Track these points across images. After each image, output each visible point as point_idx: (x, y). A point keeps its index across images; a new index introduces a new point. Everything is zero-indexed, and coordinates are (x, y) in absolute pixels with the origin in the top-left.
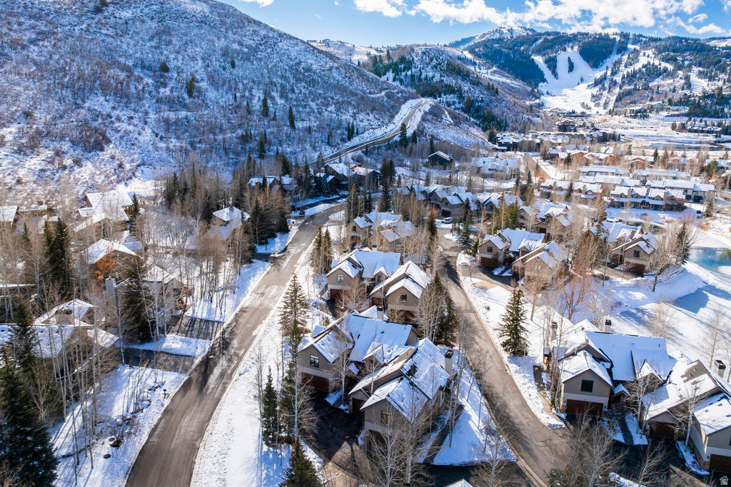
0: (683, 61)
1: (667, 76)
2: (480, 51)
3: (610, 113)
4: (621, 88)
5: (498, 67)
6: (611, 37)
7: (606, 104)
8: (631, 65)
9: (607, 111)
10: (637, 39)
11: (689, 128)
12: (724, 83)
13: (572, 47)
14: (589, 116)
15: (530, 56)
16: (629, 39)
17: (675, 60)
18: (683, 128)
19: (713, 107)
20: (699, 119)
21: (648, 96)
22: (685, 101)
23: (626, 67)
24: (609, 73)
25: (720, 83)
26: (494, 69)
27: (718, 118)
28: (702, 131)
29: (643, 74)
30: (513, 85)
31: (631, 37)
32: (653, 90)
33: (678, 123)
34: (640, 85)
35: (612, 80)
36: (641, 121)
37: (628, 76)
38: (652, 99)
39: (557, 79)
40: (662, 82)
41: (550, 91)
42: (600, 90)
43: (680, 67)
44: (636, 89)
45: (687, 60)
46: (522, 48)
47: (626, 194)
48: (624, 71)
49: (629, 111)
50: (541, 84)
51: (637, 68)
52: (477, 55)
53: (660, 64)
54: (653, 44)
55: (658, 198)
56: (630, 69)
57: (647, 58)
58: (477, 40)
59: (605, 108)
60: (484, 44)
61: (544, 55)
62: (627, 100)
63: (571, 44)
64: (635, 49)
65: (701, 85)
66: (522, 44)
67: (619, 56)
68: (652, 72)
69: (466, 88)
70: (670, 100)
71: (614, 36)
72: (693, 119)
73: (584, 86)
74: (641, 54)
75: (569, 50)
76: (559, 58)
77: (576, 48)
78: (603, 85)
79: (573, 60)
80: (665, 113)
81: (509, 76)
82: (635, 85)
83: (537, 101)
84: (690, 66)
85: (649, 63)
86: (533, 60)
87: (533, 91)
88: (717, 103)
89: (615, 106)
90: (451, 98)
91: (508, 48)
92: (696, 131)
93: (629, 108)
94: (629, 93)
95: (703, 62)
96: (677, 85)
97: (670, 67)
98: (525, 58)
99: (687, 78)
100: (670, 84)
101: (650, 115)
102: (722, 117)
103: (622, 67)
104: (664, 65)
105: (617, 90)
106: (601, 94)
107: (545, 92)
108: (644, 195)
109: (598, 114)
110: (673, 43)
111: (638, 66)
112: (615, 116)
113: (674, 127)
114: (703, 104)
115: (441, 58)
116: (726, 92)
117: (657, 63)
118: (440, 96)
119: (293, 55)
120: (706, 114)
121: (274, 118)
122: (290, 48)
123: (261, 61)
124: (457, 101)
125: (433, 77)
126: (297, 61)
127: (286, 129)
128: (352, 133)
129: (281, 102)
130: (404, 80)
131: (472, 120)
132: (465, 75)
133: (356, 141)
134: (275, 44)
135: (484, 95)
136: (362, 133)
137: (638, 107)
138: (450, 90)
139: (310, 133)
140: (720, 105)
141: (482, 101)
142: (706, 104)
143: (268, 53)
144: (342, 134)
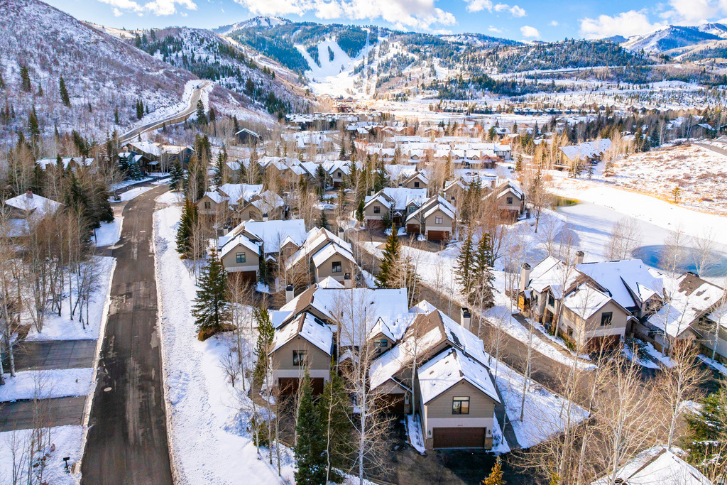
0: (425, 52)
1: (415, 64)
2: (243, 38)
3: (374, 97)
4: (378, 75)
5: (264, 54)
6: (363, 29)
7: (368, 90)
8: (383, 54)
9: (370, 96)
10: (385, 32)
11: (443, 108)
12: (461, 71)
13: (330, 37)
14: (356, 100)
15: (292, 45)
16: (377, 32)
17: (419, 51)
18: (439, 109)
19: (458, 91)
20: (448, 101)
21: (403, 82)
22: (434, 86)
23: (380, 57)
24: (366, 62)
25: (458, 71)
26: (260, 56)
27: (462, 99)
28: (454, 111)
29: (395, 63)
30: (282, 72)
31: (379, 30)
32: (406, 77)
33: (434, 105)
34: (395, 72)
35: (369, 68)
36: (403, 104)
37: (383, 65)
38: (406, 85)
39: (320, 67)
40: (412, 70)
41: (316, 79)
42: (360, 77)
43: (424, 58)
44: (392, 77)
45: (428, 51)
46: (283, 37)
47: (448, 156)
48: (378, 60)
49: (390, 96)
50: (306, 72)
51: (389, 58)
52: (241, 42)
53: (407, 55)
54: (398, 37)
55: (475, 158)
56: (384, 59)
57: (396, 49)
58: (235, 28)
59: (368, 94)
60: (247, 32)
61: (305, 44)
62: (386, 85)
63: (329, 35)
64: (384, 41)
65: (444, 74)
66: (283, 33)
67: (372, 46)
68: (403, 62)
70: (423, 85)
71: (366, 29)
72: (444, 101)
73: (345, 73)
74: (391, 45)
75: (327, 39)
76: (319, 47)
77: (334, 38)
78: (363, 73)
79: (332, 50)
80: (420, 97)
81: (276, 63)
82: (391, 73)
83: (306, 87)
84: (431, 56)
85: (399, 54)
86: (296, 48)
87: (300, 78)
88: (459, 87)
89: (377, 93)
91: (270, 36)
92: (449, 111)
93: (392, 92)
94: (386, 80)
95: (440, 54)
96: (425, 72)
97: (416, 57)
98: (287, 46)
99: (432, 66)
100: (419, 72)
101: (409, 98)
102: (465, 99)
103: (376, 56)
104: (411, 55)
105: (375, 78)
106: (362, 81)
107: (311, 79)
108: (463, 155)
109: (364, 99)
110: (415, 37)
111: (390, 56)
112: (379, 101)
113: (431, 108)
114: (449, 88)
115: (212, 40)
116: (466, 78)
117: (405, 53)
118: (218, 79)
119: (46, 22)
120: (452, 97)
121: (41, 93)
122: (40, 14)
123: (4, 26)
124: (237, 83)
125: (207, 59)
126: (52, 30)
127: (59, 107)
128: (143, 111)
129: (44, 75)
130: (175, 61)
131: (256, 102)
132: (240, 58)
133: (147, 120)
134: (19, 8)
135: (262, 77)
136: (152, 111)
137: (397, 92)
138: (228, 72)
139: (91, 111)
140: (462, 88)
141: (262, 84)
142: (452, 88)
143: (12, 17)
144: (130, 112)
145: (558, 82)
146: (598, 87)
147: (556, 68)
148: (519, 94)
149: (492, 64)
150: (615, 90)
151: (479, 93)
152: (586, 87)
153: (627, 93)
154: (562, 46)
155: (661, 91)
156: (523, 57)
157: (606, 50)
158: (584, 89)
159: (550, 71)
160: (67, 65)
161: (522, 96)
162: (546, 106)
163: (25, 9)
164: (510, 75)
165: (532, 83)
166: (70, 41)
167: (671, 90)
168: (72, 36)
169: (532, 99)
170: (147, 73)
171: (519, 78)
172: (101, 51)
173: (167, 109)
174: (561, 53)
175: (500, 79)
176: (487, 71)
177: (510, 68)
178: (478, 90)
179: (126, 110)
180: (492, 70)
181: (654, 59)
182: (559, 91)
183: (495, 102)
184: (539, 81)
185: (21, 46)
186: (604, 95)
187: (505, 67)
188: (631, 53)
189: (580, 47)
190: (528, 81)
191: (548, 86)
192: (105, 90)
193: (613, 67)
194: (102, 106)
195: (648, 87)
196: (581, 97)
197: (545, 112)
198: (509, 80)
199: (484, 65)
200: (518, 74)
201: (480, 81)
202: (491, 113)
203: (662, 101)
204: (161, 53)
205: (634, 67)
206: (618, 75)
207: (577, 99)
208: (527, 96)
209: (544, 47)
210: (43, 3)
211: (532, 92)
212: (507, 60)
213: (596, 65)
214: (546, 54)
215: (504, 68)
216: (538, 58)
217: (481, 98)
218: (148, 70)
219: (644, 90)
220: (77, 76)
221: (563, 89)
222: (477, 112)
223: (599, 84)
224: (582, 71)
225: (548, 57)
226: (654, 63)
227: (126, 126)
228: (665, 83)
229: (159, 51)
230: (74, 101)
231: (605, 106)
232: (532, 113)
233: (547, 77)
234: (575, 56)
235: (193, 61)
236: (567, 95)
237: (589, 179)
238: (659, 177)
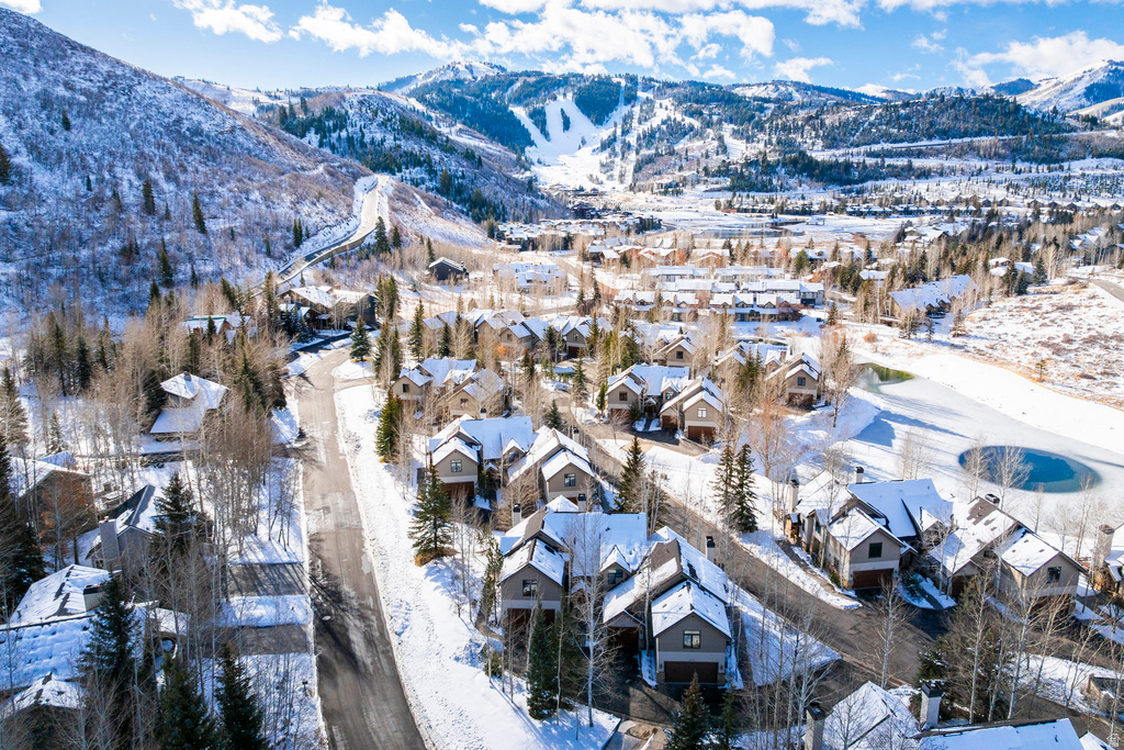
0: (710, 115)
1: (695, 135)
2: (432, 98)
3: (632, 188)
4: (637, 153)
5: (464, 123)
6: (615, 80)
7: (622, 176)
8: (646, 120)
9: (624, 185)
10: (648, 84)
11: (737, 206)
12: (766, 146)
13: (565, 95)
14: (603, 194)
15: (506, 108)
16: (637, 84)
17: (701, 114)
18: (730, 206)
19: (760, 178)
20: (745, 194)
21: (675, 164)
22: (724, 171)
23: (640, 123)
24: (619, 132)
25: (761, 146)
26: (459, 126)
27: (767, 191)
28: (754, 211)
29: (663, 133)
30: (491, 151)
31: (640, 80)
32: (681, 156)
33: (722, 200)
34: (663, 149)
35: (624, 142)
36: (675, 199)
37: (645, 136)
38: (681, 169)
39: (549, 140)
40: (690, 145)
41: (542, 159)
42: (610, 156)
43: (709, 124)
44: (658, 155)
45: (714, 114)
46: (493, 95)
47: (730, 303)
48: (638, 129)
49: (655, 186)
50: (528, 149)
51: (655, 126)
52: (430, 105)
53: (683, 120)
54: (669, 91)
55: (769, 305)
56: (646, 127)
57: (666, 111)
58: (420, 82)
59: (622, 182)
60: (438, 87)
61: (527, 105)
62: (649, 169)
63: (562, 90)
64: (647, 98)
65: (739, 151)
66: (493, 88)
67: (629, 107)
68: (676, 131)
69: (437, 158)
70: (705, 169)
71: (619, 80)
72: (738, 194)
73: (586, 150)
74: (657, 105)
75: (560, 98)
76: (547, 110)
77: (570, 95)
78: (614, 150)
79: (568, 114)
80: (702, 187)
81: (482, 136)
82: (657, 149)
83: (528, 174)
84: (720, 122)
85: (669, 118)
86: (512, 112)
87: (519, 159)
88: (763, 173)
89: (635, 180)
90: (417, 173)
91: (473, 95)
92: (746, 211)
93: (656, 181)
94: (650, 160)
95: (734, 117)
96: (709, 148)
97: (697, 124)
98: (499, 109)
99: (721, 138)
100: (700, 148)
101: (685, 190)
102: (771, 191)
103: (635, 123)
104: (688, 121)
105: (633, 156)
106: (613, 162)
107: (535, 161)
108: (752, 302)
109: (615, 192)
110: (694, 91)
111: (656, 122)
112: (638, 194)
113: (718, 206)
114: (746, 174)
115: (389, 110)
116: (772, 158)
117: (679, 118)
118: (400, 171)
119: (165, 107)
120: (752, 187)
121: (167, 216)
122: (157, 95)
123: (113, 118)
124: (427, 177)
125: (383, 141)
126: (174, 117)
127: (192, 234)
128: (301, 235)
129: (169, 187)
130: (337, 145)
131: (455, 205)
132: (430, 137)
133: (308, 247)
134: (130, 87)
135: (463, 166)
136: (314, 235)
137: (666, 180)
138: (414, 160)
139: (233, 239)
140: (766, 174)
141: (463, 177)
142: (750, 173)
143: (121, 103)
144: (284, 238)
145: (917, 163)
146: (980, 170)
147: (914, 140)
148: (856, 182)
149: (814, 133)
150: (1008, 175)
151: (793, 182)
152: (962, 170)
153: (1027, 180)
154: (925, 104)
155: (1083, 175)
156: (863, 123)
157: (995, 110)
158: (958, 174)
159: (905, 144)
160: (197, 171)
161: (860, 185)
162: (898, 202)
163: (139, 88)
164: (842, 151)
165: (877, 163)
166: (197, 131)
167: (1098, 172)
168: (200, 123)
169: (876, 189)
170: (302, 173)
171: (857, 156)
172: (239, 143)
173: (334, 229)
174: (923, 117)
175: (827, 159)
176: (805, 146)
177: (842, 140)
178: (792, 176)
179: (279, 234)
180: (813, 144)
181: (1073, 123)
182: (918, 177)
183: (819, 196)
184: (888, 161)
185: (137, 147)
186: (990, 182)
187: (835, 139)
188: (1036, 113)
189: (953, 106)
190: (870, 161)
191: (902, 169)
192: (249, 205)
193: (1005, 137)
194: (248, 231)
195: (1061, 168)
196: (954, 185)
197: (895, 211)
198: (841, 160)
199: (802, 136)
200: (855, 150)
201: (794, 162)
202: (810, 213)
203: (1084, 191)
204: (316, 133)
205: (1040, 137)
206: (1013, 150)
207: (947, 190)
208: (869, 184)
209: (896, 106)
210: (161, 79)
211: (877, 179)
212: (838, 128)
213: (978, 134)
214: (899, 117)
215: (832, 142)
216: (886, 125)
217: (796, 189)
218: (303, 169)
219: (1054, 173)
220: (212, 186)
221: (924, 174)
222: (789, 212)
223: (983, 164)
224: (955, 145)
225: (903, 123)
226: (1074, 129)
227: (280, 258)
228: (1090, 162)
229: (313, 130)
230: (210, 225)
231: (992, 200)
232: (875, 214)
233: (899, 155)
234: (944, 121)
235: (363, 145)
236: (932, 183)
237: (929, 340)
238: (1028, 338)
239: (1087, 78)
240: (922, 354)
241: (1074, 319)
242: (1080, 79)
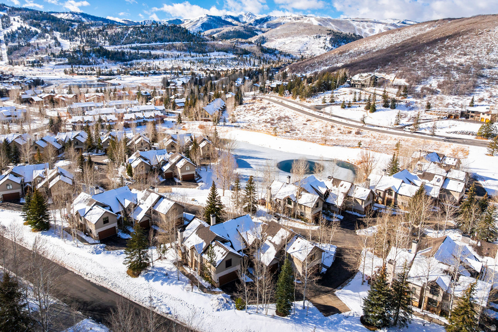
0: (45, 27)
1: (40, 36)
3: (10, 63)
8: (7, 27)
9: (4, 62)
11: (76, 72)
12: (81, 43)
17: (40, 26)
18: (72, 73)
19: (83, 58)
20: (78, 66)
22: (63, 55)
25: (78, 43)
27: (88, 65)
28: (86, 74)
29: (20, 34)
32: (35, 47)
33: (67, 69)
34: (22, 43)
36: (40, 69)
37: (9, 36)
38: (37, 53)
40: (38, 41)
43: (46, 31)
44: (20, 46)
45: (47, 26)
49: (25, 62)
51: (14, 30)
53: (30, 28)
54: (17, 12)
56: (8, 30)
57: (18, 23)
62: (17, 53)
64: (4, 15)
65: (68, 44)
68: (28, 34)
70: (52, 54)
72: (74, 66)
74: (12, 19)
80: (53, 63)
82: (19, 43)
84: (51, 30)
85: (22, 27)
88: (84, 56)
89: (11, 59)
92: (82, 74)
93: (25, 60)
94: (16, 48)
95: (59, 29)
96: (50, 43)
97: (39, 31)
99: (55, 38)
100: (45, 43)
101: (44, 65)
102: (90, 64)
104: (33, 29)
108: (143, 116)
110: (32, 13)
111: (14, 28)
112: (16, 66)
113: (66, 72)
114: (76, 56)
116: (87, 49)
117: (28, 27)
120: (80, 63)
137: (31, 59)
140: (86, 57)
142: (78, 56)
145: (153, 52)
146: (178, 56)
147: (149, 43)
148: (128, 61)
149: (103, 38)
150: (189, 58)
151: (99, 60)
152: (172, 56)
153: (196, 60)
154: (150, 27)
155: (215, 58)
156: (126, 34)
157: (179, 31)
158: (170, 57)
159: (146, 44)
161: (130, 62)
162: (149, 69)
164: (119, 47)
165: (136, 52)
167: (220, 57)
169: (138, 64)
171: (126, 48)
174: (151, 32)
175: (113, 50)
176: (101, 43)
177: (118, 42)
178: (99, 58)
180: (105, 43)
181: (207, 38)
182: (154, 58)
183: (115, 68)
184: (140, 52)
186: (183, 61)
187: (115, 41)
188: (194, 33)
189: (162, 29)
190: (133, 51)
191: (147, 55)
193: (185, 42)
195: (207, 55)
196: (169, 62)
197: (150, 73)
198: (120, 50)
199: (98, 39)
200: (125, 46)
201: (99, 51)
202: (114, 75)
203: (216, 64)
205: (197, 43)
206: (189, 48)
207: (167, 64)
208: (134, 61)
209: (138, 27)
211: (137, 59)
212: (115, 36)
213: (174, 41)
214: (141, 32)
215: (113, 42)
216: (136, 35)
217: (102, 64)
219: (205, 57)
221: (157, 57)
222: (103, 75)
223: (179, 53)
224: (167, 45)
225: (143, 35)
226: (208, 40)
228: (216, 53)
231: (186, 68)
232: (142, 74)
233: (144, 49)
234: (160, 35)
236: (161, 61)
237: (224, 125)
238: (259, 121)
239: (201, 21)
240: (227, 131)
241: (269, 112)
242: (198, 21)
